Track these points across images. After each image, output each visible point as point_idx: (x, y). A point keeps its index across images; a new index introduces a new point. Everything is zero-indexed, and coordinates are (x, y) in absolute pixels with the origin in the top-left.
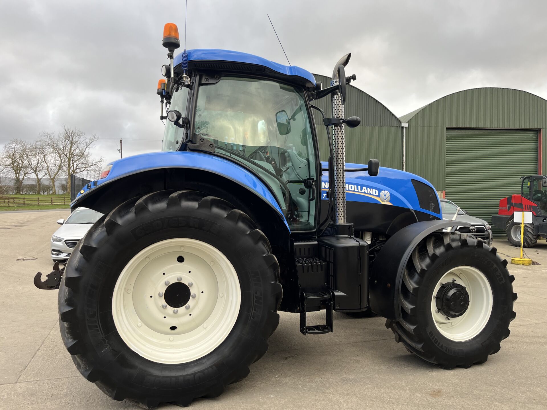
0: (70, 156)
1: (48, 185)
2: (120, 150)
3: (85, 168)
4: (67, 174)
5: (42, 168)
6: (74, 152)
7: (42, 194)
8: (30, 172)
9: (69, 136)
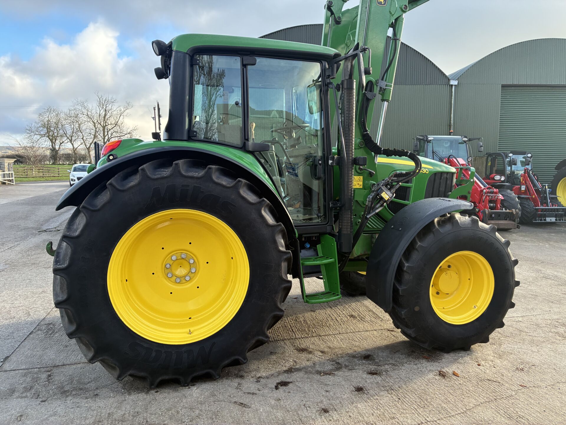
0: (105, 124)
1: (84, 155)
2: (153, 118)
3: (120, 137)
5: (77, 137)
6: (108, 121)
8: (66, 142)
9: (102, 104)
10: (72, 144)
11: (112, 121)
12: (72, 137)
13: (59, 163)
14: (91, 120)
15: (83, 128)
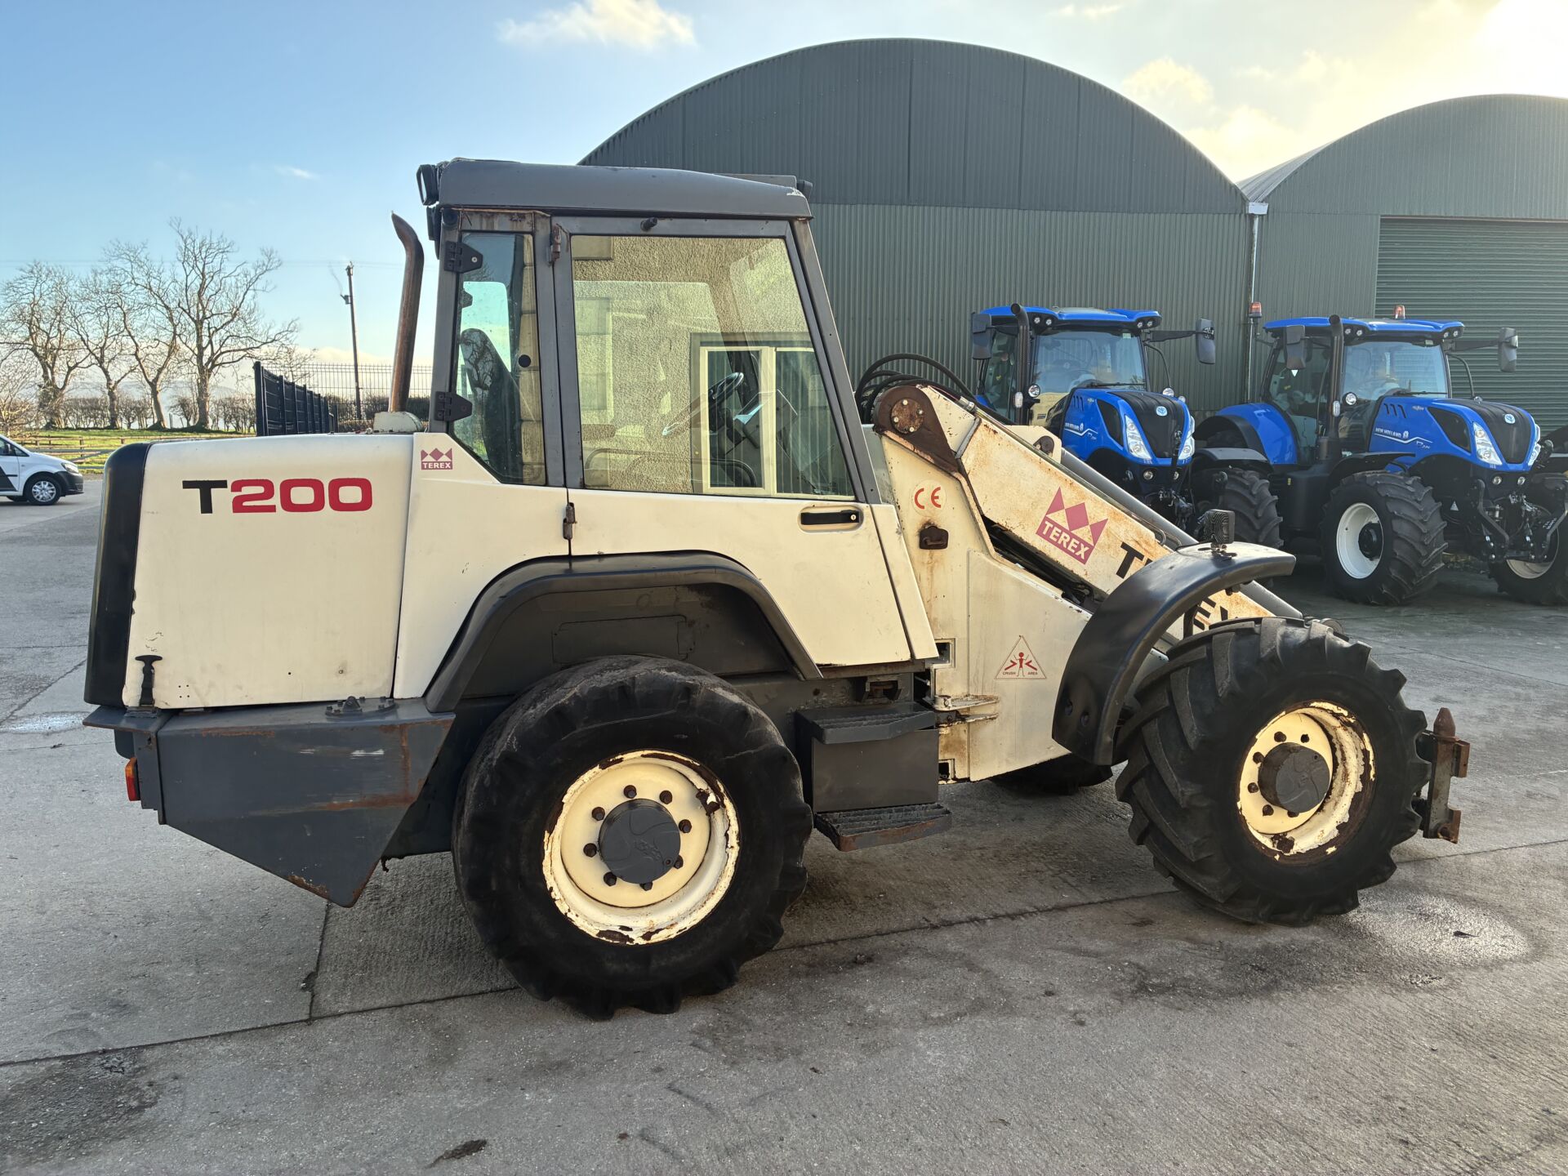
0: (201, 315)
1: (139, 402)
2: (346, 298)
3: (244, 350)
4: (196, 369)
5: (118, 351)
6: (211, 304)
7: (125, 427)
8: (85, 364)
9: (190, 256)
10: (106, 372)
11: (223, 303)
12: (102, 349)
13: (66, 424)
14: (159, 302)
15: (137, 324)
